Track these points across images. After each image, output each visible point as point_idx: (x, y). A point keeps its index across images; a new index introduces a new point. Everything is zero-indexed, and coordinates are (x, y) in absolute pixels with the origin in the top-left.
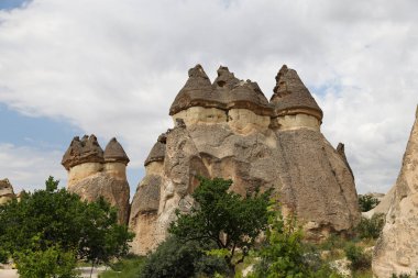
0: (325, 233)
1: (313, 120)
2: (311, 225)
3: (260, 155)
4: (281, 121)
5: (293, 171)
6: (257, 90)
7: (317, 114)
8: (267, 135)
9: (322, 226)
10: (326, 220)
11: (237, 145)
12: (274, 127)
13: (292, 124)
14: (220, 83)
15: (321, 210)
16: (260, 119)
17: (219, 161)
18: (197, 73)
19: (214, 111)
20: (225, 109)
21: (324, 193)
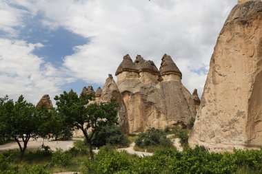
0: (180, 126)
1: (177, 77)
2: (173, 122)
3: (152, 92)
4: (163, 77)
5: (167, 98)
6: (152, 64)
7: (179, 74)
8: (156, 83)
9: (178, 123)
10: (180, 120)
11: (142, 87)
12: (160, 80)
13: (168, 79)
14: (137, 62)
15: (178, 115)
16: (153, 76)
17: (134, 95)
18: (127, 58)
19: (133, 73)
20: (137, 72)
21: (180, 108)
